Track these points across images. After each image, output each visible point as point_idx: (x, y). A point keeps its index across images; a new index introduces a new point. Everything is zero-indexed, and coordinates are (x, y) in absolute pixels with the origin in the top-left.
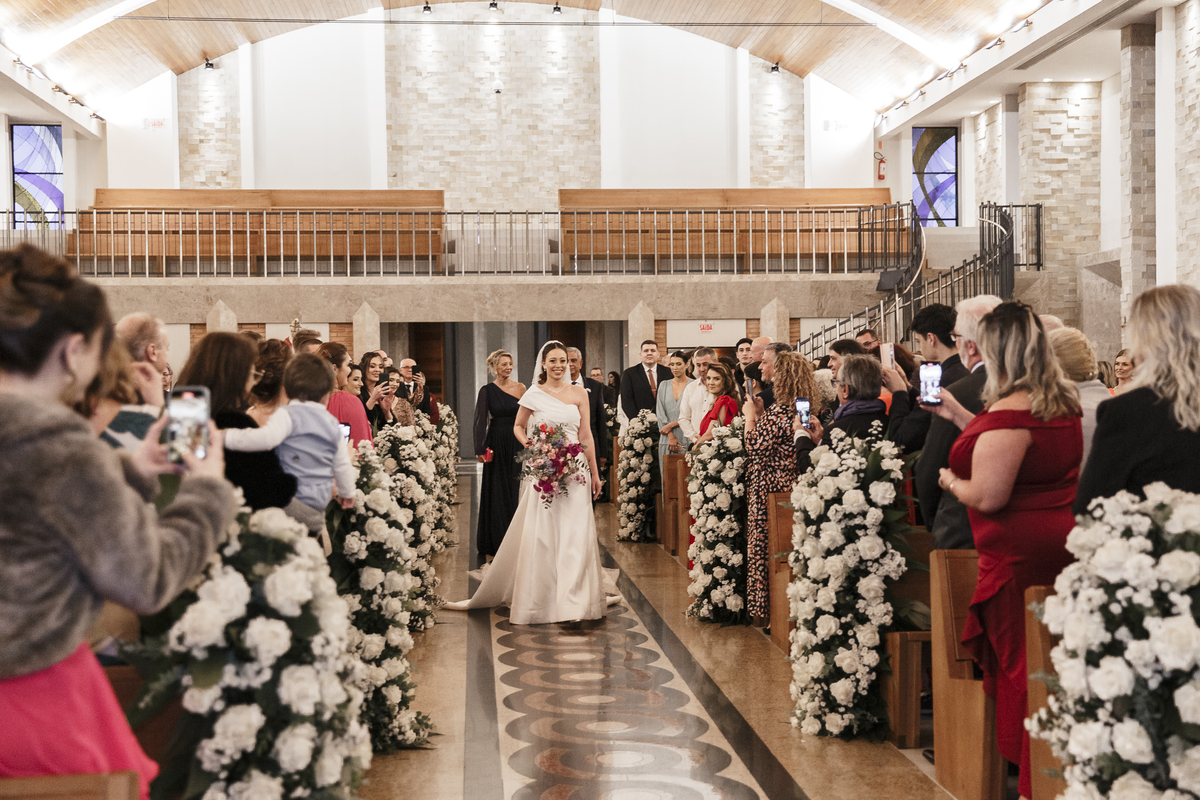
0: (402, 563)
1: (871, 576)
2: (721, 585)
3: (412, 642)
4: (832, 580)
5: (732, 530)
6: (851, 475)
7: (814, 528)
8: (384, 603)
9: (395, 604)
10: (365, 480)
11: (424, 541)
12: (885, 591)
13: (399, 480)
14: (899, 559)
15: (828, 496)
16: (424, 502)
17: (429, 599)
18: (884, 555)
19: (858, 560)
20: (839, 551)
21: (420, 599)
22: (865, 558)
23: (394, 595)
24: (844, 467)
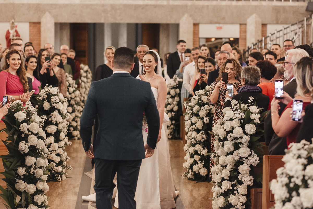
0: (44, 154)
1: (244, 165)
2: (198, 163)
3: (48, 188)
4: (228, 165)
5: (203, 138)
6: (238, 121)
7: (222, 143)
8: (35, 171)
9: (41, 172)
10: (28, 118)
11: (62, 140)
12: (250, 171)
13: (43, 118)
14: (256, 157)
15: (228, 130)
16: (62, 122)
17: (64, 167)
18: (250, 155)
19: (239, 157)
20: (231, 153)
21: (60, 166)
22: (242, 157)
23: (40, 168)
24: (235, 117)
